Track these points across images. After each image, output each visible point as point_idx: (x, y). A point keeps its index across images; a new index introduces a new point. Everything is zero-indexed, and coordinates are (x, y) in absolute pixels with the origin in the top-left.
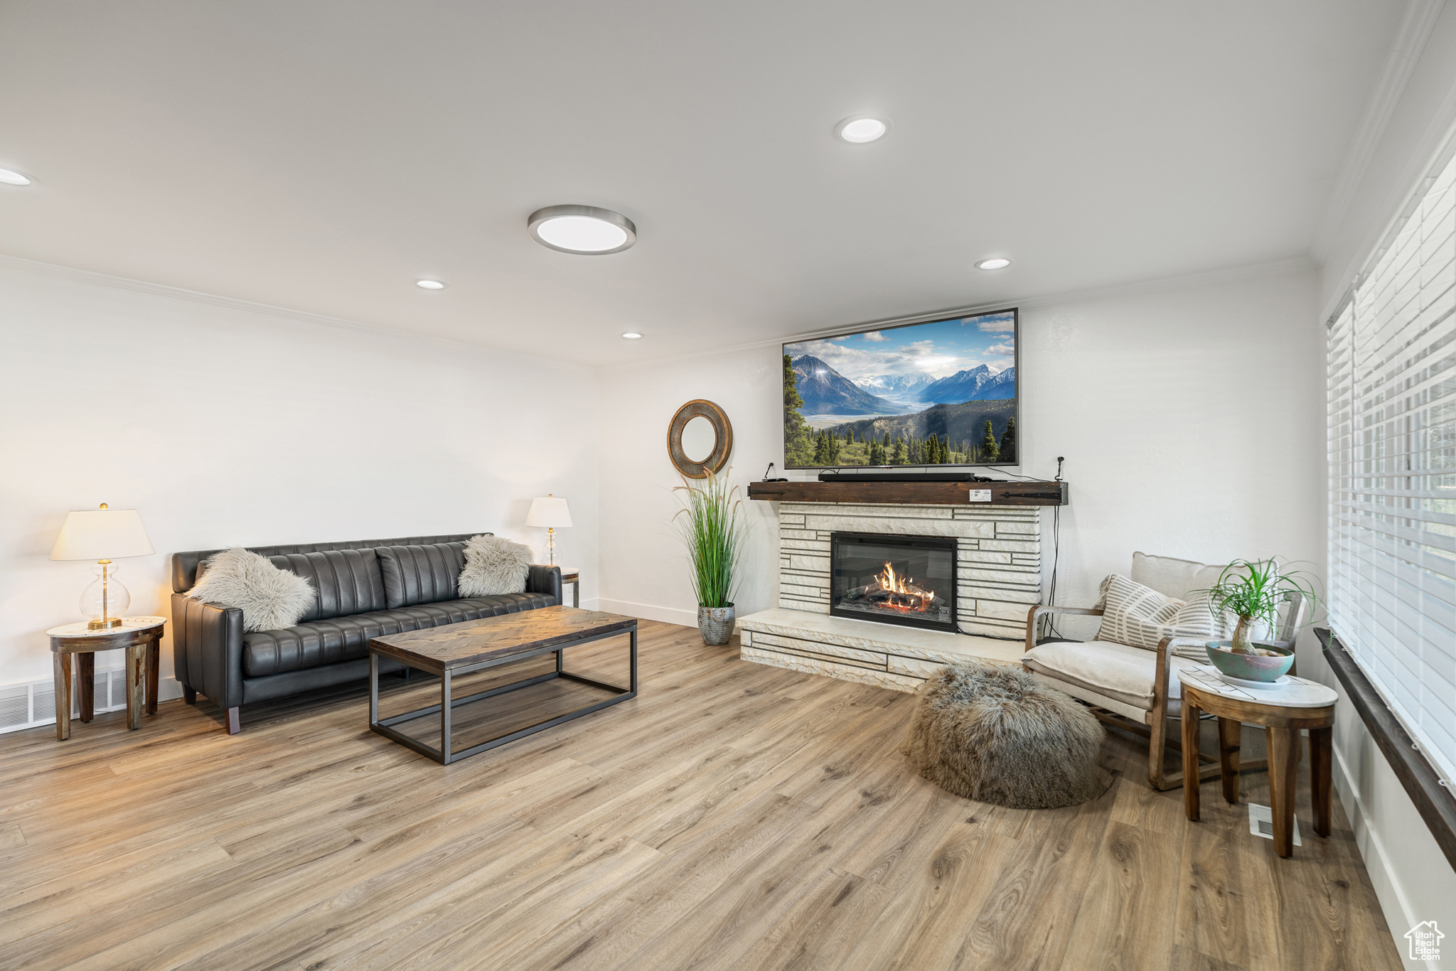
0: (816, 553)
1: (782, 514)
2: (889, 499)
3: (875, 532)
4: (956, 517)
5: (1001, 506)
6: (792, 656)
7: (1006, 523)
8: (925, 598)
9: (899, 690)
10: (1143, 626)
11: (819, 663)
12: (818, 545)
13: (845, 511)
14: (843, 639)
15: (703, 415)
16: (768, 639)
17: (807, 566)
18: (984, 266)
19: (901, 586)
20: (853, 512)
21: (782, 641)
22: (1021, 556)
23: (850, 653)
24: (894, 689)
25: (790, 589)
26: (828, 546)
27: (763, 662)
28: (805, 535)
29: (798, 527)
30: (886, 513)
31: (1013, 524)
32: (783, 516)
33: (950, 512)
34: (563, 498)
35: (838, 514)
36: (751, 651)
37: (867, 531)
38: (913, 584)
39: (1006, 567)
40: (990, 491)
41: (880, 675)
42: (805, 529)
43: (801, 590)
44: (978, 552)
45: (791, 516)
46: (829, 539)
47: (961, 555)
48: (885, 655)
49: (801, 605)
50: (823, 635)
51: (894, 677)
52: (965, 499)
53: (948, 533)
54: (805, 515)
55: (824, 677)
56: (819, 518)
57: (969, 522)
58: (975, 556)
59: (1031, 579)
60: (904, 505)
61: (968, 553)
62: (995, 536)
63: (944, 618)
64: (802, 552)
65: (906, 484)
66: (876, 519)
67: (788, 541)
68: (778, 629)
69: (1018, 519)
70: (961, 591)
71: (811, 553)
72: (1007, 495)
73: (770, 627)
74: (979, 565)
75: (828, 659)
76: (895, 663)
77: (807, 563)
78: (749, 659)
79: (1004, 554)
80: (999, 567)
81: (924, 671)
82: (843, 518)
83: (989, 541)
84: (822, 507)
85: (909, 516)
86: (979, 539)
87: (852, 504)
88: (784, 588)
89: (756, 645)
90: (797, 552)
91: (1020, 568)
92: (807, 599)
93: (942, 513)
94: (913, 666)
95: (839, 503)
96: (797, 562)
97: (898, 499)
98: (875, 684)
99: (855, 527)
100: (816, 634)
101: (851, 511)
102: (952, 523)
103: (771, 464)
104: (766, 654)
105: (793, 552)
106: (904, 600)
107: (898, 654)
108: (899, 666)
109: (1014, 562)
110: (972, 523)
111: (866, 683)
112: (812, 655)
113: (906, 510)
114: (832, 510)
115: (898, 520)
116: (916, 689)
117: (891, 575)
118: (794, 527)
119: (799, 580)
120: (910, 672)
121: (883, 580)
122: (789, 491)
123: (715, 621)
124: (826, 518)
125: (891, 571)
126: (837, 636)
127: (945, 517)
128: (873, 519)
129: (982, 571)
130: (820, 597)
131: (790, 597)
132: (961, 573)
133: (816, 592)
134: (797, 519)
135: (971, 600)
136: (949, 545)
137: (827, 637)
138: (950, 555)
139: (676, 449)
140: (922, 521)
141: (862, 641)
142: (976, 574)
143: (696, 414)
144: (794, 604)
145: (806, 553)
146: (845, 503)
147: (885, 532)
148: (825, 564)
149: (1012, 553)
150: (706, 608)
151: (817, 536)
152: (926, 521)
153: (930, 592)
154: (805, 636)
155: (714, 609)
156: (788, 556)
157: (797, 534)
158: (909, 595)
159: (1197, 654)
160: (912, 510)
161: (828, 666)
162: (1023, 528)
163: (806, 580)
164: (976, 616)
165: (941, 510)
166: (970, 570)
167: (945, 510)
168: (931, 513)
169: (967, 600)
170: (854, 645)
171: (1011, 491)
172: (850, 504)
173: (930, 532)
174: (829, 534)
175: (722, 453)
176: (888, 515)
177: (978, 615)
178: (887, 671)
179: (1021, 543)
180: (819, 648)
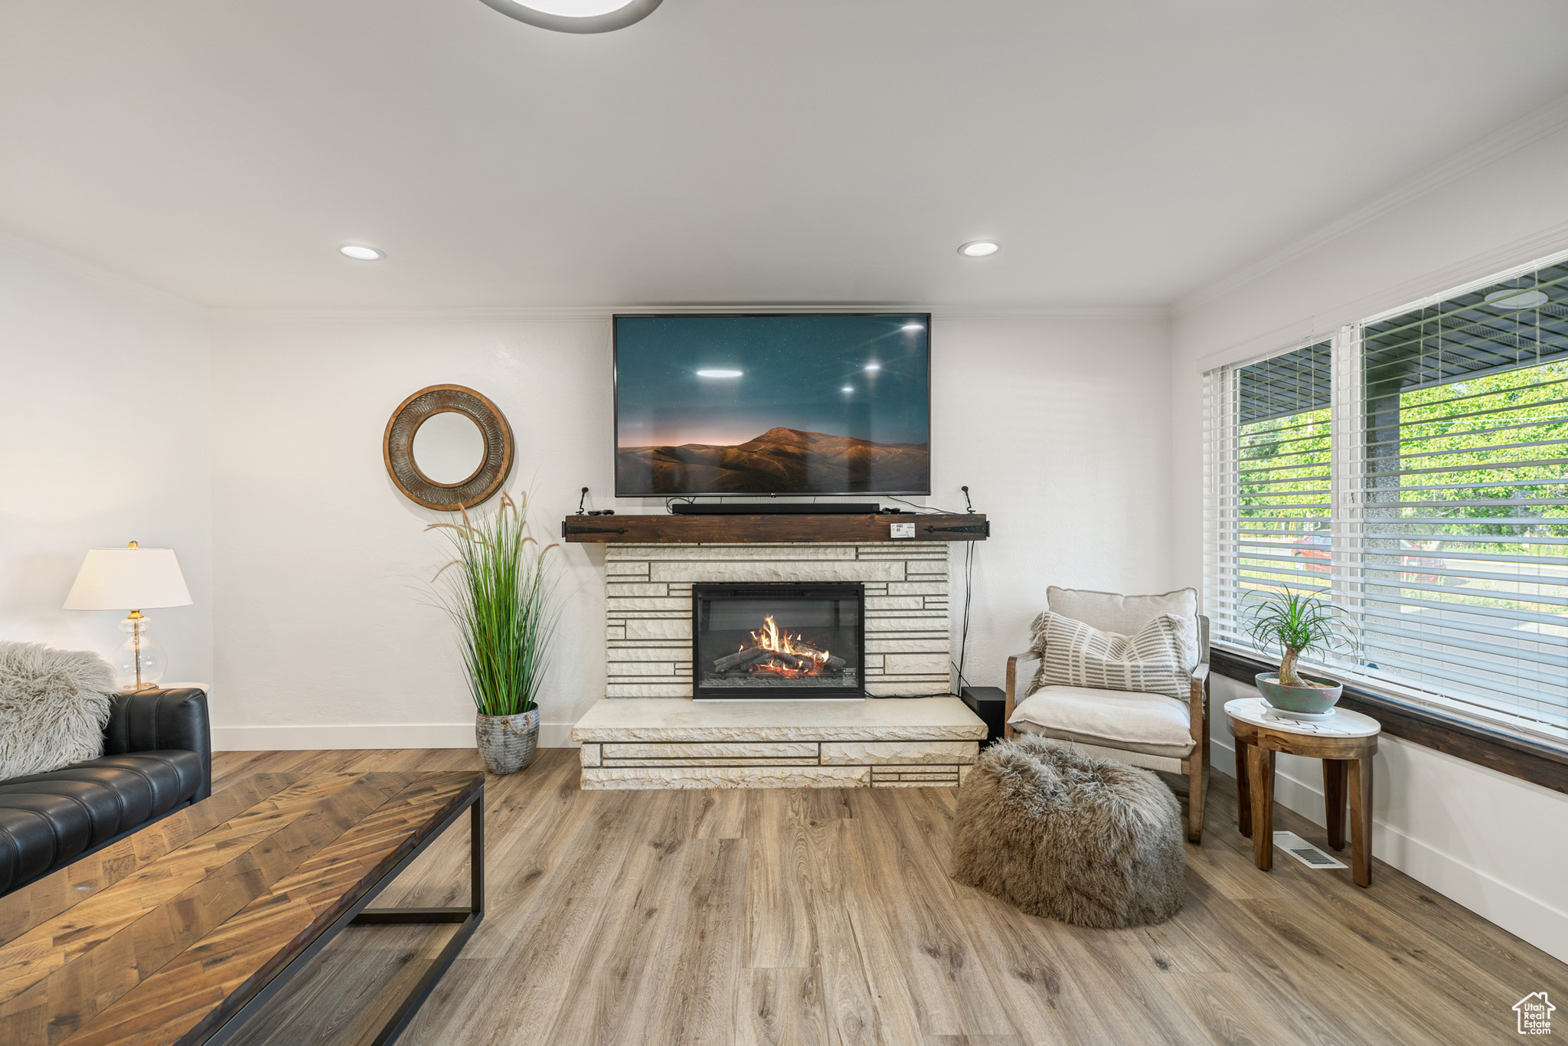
0: (668, 615)
1: (610, 561)
2: (787, 538)
3: (756, 580)
4: (861, 557)
5: (925, 543)
6: (673, 769)
7: (918, 562)
8: (817, 659)
9: (837, 785)
10: (1107, 665)
11: (719, 772)
12: (670, 604)
13: (712, 554)
14: (758, 732)
15: (458, 410)
16: (632, 750)
17: (655, 634)
18: (970, 251)
19: (786, 645)
20: (724, 555)
21: (657, 751)
22: (934, 599)
23: (767, 750)
24: (830, 786)
25: (625, 669)
26: (688, 604)
27: (623, 787)
28: (650, 590)
29: (638, 579)
30: (770, 555)
31: (926, 562)
32: (613, 564)
33: (853, 550)
34: (168, 548)
35: (701, 558)
36: (602, 774)
37: (744, 580)
38: (803, 641)
39: (918, 613)
40: (913, 525)
41: (811, 772)
42: (649, 582)
43: (644, 669)
44: (887, 598)
45: (627, 564)
46: (690, 593)
47: (869, 603)
48: (817, 744)
49: (645, 690)
50: (725, 732)
51: (829, 771)
52: (886, 536)
53: (852, 578)
54: (650, 562)
55: (728, 789)
56: (673, 565)
57: (876, 563)
58: (884, 603)
59: (945, 624)
60: (795, 544)
61: (876, 599)
62: (906, 578)
63: (848, 682)
64: (645, 615)
65: (810, 517)
66: (757, 564)
67: (622, 600)
68: (651, 733)
69: (931, 556)
70: (869, 646)
71: (660, 615)
72: (930, 530)
73: (637, 733)
74: (889, 614)
75: (732, 764)
76: (830, 752)
77: (653, 629)
78: (598, 787)
79: (916, 598)
80: (911, 614)
81: (870, 756)
82: (708, 565)
83: (899, 584)
84: (677, 550)
85: (802, 558)
86: (887, 583)
87: (722, 544)
88: (615, 669)
89: (611, 763)
90: (636, 615)
91: (934, 613)
92: (654, 680)
93: (844, 554)
94: (855, 752)
95: (702, 544)
96: (636, 628)
97: (799, 537)
98: (803, 785)
99: (727, 575)
100: (714, 731)
101: (722, 554)
102: (857, 565)
103: (585, 490)
104: (629, 774)
105: (630, 615)
106: (788, 661)
107: (836, 739)
108: (838, 755)
109: (927, 606)
110: (881, 564)
111: (790, 785)
112: (707, 762)
113: (799, 550)
114: (692, 554)
115: (787, 563)
116: (860, 780)
117: (773, 632)
118: (631, 579)
119: (641, 654)
120: (852, 760)
121: (763, 637)
122: (634, 528)
123: (515, 734)
124: (682, 565)
125: (773, 626)
126: (748, 729)
127: (847, 557)
128: (753, 564)
129: (892, 620)
130: (675, 675)
131: (626, 680)
132: (869, 625)
133: (669, 669)
134: (637, 569)
135: (879, 656)
136: (854, 591)
137: (732, 733)
138: (855, 604)
139: (402, 463)
140: (819, 563)
141: (786, 731)
142: (884, 624)
143: (443, 408)
144: (634, 690)
145: (653, 615)
146: (712, 544)
147: (769, 580)
148: (683, 629)
149: (924, 596)
150: (499, 717)
151: (669, 590)
152: (824, 563)
153: (823, 652)
154: (696, 736)
155: (512, 716)
156: (622, 622)
157: (637, 590)
158: (796, 656)
159: (1166, 687)
160: (807, 550)
161: (734, 773)
162: (936, 567)
163: (652, 654)
164: (884, 674)
165: (842, 549)
166: (878, 620)
167: (848, 550)
168: (831, 554)
169: (875, 656)
170: (773, 738)
171: (936, 525)
172: (719, 544)
173: (830, 577)
174: (690, 586)
175: (498, 471)
176: (773, 558)
177: (886, 672)
178: (819, 765)
179: (934, 584)
180: (718, 750)
